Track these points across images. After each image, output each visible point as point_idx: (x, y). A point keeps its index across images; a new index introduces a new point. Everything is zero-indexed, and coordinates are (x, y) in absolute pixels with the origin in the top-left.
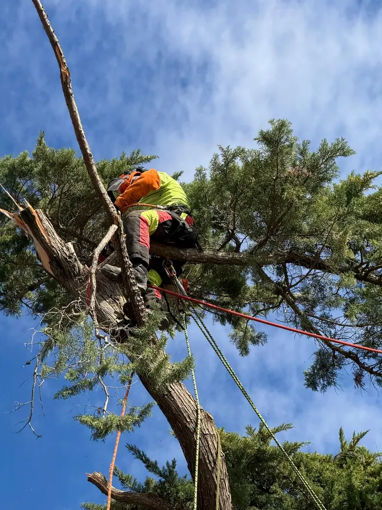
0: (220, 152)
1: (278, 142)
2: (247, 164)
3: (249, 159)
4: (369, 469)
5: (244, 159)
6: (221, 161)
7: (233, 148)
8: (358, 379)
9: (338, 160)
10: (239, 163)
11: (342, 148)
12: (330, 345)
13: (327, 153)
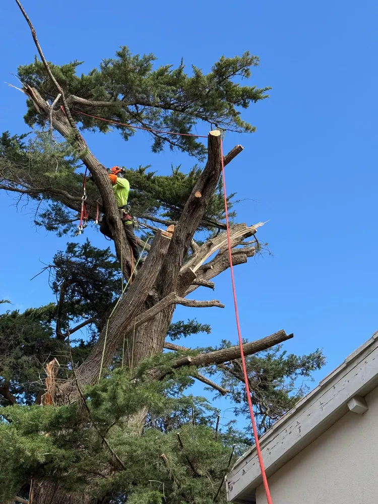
0: (102, 62)
1: (124, 55)
2: (114, 66)
3: (115, 63)
4: (183, 181)
5: (113, 64)
6: (103, 65)
7: (107, 60)
8: (171, 147)
9: (151, 62)
10: (110, 66)
11: (152, 57)
12: (157, 136)
13: (146, 59)
